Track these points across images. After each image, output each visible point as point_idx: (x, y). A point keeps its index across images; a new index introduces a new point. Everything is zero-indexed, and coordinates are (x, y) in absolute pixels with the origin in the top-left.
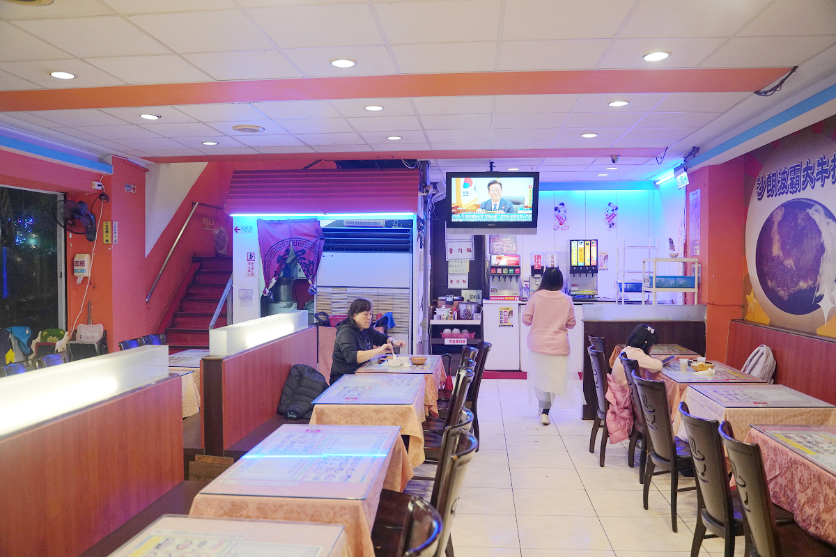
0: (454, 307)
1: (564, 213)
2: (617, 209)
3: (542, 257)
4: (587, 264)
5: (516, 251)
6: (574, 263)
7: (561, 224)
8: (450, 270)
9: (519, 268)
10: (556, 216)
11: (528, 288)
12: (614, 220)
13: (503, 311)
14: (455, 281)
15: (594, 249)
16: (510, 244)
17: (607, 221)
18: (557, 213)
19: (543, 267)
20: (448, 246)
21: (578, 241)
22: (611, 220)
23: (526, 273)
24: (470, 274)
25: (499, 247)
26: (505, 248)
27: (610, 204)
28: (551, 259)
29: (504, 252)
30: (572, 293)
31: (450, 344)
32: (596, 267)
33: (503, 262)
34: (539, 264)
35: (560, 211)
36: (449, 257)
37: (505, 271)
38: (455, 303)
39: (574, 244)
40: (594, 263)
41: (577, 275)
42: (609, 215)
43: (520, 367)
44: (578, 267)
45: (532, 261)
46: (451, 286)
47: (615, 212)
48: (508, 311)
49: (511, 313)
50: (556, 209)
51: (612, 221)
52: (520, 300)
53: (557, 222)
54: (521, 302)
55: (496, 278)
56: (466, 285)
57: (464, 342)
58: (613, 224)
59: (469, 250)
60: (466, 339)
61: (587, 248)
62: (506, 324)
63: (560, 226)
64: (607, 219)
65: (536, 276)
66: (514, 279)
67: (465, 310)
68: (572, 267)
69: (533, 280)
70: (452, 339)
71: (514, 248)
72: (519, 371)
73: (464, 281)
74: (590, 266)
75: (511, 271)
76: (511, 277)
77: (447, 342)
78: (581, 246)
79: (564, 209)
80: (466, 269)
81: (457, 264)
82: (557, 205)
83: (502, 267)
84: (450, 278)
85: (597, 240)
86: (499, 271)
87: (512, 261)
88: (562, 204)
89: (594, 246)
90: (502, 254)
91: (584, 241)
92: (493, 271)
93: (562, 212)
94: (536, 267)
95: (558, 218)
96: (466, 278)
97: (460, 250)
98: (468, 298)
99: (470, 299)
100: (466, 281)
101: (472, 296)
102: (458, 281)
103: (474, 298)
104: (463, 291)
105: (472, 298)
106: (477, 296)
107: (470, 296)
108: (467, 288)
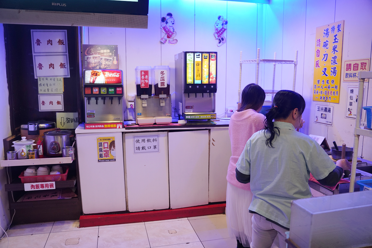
0: (40, 138)
1: (171, 25)
2: (226, 23)
3: (150, 73)
4: (206, 81)
5: (118, 65)
6: (190, 81)
7: (168, 37)
8: (41, 89)
9: (122, 86)
10: (164, 28)
11: (133, 110)
12: (224, 35)
13: (103, 142)
14: (47, 103)
15: (213, 63)
16: (110, 56)
17: (216, 35)
18: (164, 24)
19: (151, 86)
20: (37, 60)
21: (194, 53)
22: (220, 34)
23: (130, 92)
24: (65, 94)
25: (96, 60)
26: (104, 62)
27: (219, 18)
28: (160, 76)
29: (102, 67)
30: (187, 117)
31: (33, 189)
32: (215, 85)
33: (101, 79)
34: (147, 81)
35: (167, 23)
36: (38, 73)
37: (104, 91)
38: (42, 132)
39: (190, 57)
40: (212, 80)
41: (192, 95)
42: (219, 29)
43: (127, 206)
44: (194, 85)
45: (137, 78)
46: (43, 108)
47: (225, 27)
48: (109, 142)
49: (113, 144)
50: (163, 20)
51: (222, 36)
52: (123, 127)
53: (164, 35)
54: (124, 130)
55: (93, 100)
56: (61, 107)
57: (52, 185)
58: (223, 39)
59: (62, 66)
60: (54, 183)
61: (206, 62)
62: (108, 158)
63: (168, 39)
64: (217, 33)
65: (143, 96)
66: (116, 101)
67: (52, 144)
68: (187, 85)
69: (139, 101)
70: (34, 184)
71: (115, 62)
72: (127, 212)
73: (59, 103)
74: (209, 85)
75: (112, 90)
76: (111, 98)
77: (28, 187)
78: (198, 60)
79: (171, 20)
80: (60, 87)
81: (49, 82)
82: (165, 15)
83: (100, 86)
84: (41, 99)
85: (216, 53)
86: (96, 91)
87: (112, 78)
88: (170, 15)
89: (213, 60)
90: (100, 69)
91: (202, 53)
92: (88, 91)
93: (170, 24)
94: (143, 86)
95: (165, 30)
96: (60, 98)
97: (51, 66)
98: (65, 122)
99: (67, 123)
100: (61, 102)
101: (69, 120)
102: (51, 103)
103: (71, 122)
104: (57, 114)
105: (69, 121)
106: (75, 119)
107: (67, 120)
108: (63, 110)
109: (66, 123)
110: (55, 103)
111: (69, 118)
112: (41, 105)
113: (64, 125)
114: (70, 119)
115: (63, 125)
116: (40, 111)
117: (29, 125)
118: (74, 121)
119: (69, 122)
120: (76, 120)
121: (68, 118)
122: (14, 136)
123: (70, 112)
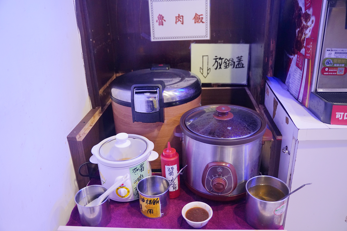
14: (170, 19)
46: (160, 33)
56: (203, 30)
84: (156, 8)
96: (203, 8)
98: (210, 66)
99: (216, 69)
100: (204, 17)
101: (220, 61)
102: (179, 19)
103: (226, 67)
104: (193, 46)
105: (220, 65)
106: (236, 60)
107: (216, 61)
108: (208, 38)
109: (212, 69)
110: (189, 19)
111: (220, 59)
112: (156, 24)
113: (208, 74)
114: (223, 60)
115: (205, 74)
116: (152, 40)
117: (136, 96)
118: (231, 65)
119: (220, 68)
120: (236, 63)
121: (218, 57)
122: (97, 113)
123: (225, 42)
